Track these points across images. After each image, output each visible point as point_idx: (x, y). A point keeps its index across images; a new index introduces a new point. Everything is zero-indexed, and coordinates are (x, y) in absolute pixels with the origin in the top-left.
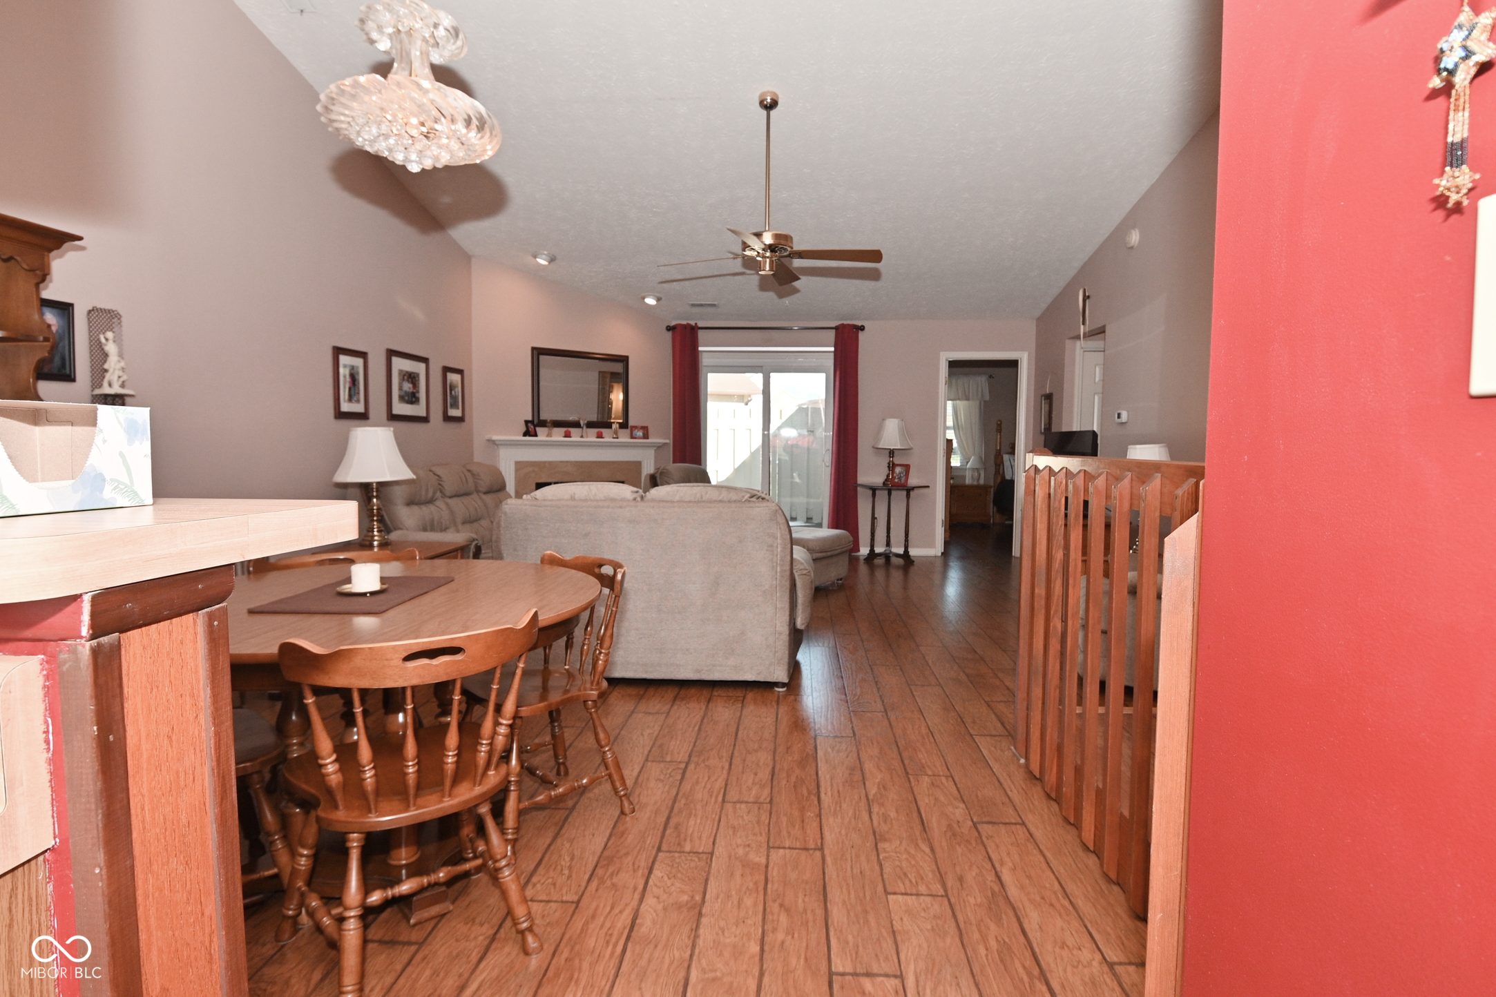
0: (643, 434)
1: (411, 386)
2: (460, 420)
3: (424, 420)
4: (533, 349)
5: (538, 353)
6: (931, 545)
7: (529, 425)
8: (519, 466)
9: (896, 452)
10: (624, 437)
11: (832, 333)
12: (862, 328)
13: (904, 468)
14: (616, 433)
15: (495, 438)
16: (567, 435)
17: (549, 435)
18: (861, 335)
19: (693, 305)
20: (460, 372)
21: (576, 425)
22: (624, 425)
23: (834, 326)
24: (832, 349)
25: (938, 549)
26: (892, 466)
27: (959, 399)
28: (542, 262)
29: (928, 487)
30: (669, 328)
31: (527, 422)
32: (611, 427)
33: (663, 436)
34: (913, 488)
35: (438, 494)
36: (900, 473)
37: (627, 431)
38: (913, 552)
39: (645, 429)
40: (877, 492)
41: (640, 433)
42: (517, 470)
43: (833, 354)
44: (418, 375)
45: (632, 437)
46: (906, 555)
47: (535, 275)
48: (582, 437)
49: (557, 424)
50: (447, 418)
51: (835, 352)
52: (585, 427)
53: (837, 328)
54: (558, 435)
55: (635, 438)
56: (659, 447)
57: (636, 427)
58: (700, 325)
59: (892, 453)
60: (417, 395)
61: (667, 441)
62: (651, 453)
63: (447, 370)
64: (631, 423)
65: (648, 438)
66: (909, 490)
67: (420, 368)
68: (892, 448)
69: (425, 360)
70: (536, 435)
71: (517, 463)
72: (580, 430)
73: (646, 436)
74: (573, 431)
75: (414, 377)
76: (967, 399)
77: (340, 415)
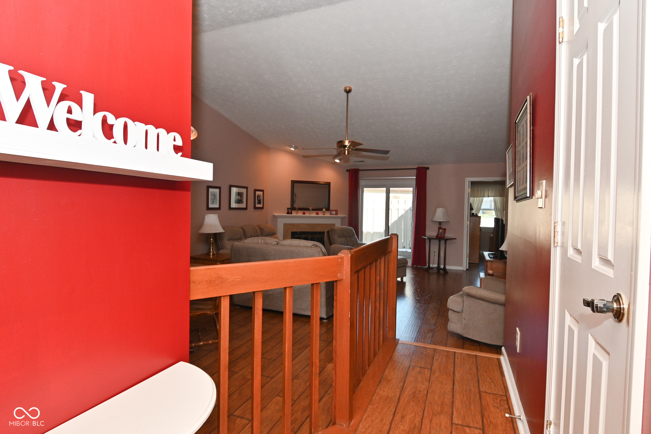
0: (335, 213)
1: (239, 197)
2: (262, 208)
3: (246, 209)
4: (292, 181)
5: (293, 182)
6: (461, 265)
7: (289, 210)
8: (285, 225)
9: (442, 223)
10: (327, 214)
11: (415, 171)
12: (428, 168)
13: (443, 230)
14: (324, 212)
15: (275, 214)
16: (304, 213)
17: (297, 213)
18: (428, 171)
19: (355, 161)
20: (263, 191)
21: (308, 209)
22: (328, 209)
23: (416, 168)
24: (415, 177)
25: (464, 267)
26: (440, 228)
28: (293, 149)
29: (456, 239)
30: (347, 171)
31: (288, 209)
32: (322, 210)
33: (344, 214)
34: (448, 239)
35: (243, 236)
36: (441, 232)
37: (329, 212)
38: (448, 267)
39: (336, 211)
40: (432, 241)
41: (334, 213)
42: (284, 227)
43: (415, 180)
44: (243, 193)
45: (331, 214)
46: (445, 268)
47: (291, 153)
48: (310, 214)
49: (300, 209)
50: (255, 208)
52: (311, 210)
53: (417, 169)
54: (300, 214)
55: (332, 215)
56: (342, 218)
57: (333, 210)
58: (360, 168)
59: (440, 223)
60: (242, 200)
61: (346, 216)
62: (339, 220)
63: (256, 190)
64: (331, 208)
65: (337, 215)
66: (446, 240)
67: (244, 191)
68: (440, 221)
69: (247, 188)
70: (291, 213)
71: (284, 224)
72: (309, 211)
73: (337, 214)
74: (306, 212)
75: (241, 194)
77: (208, 209)
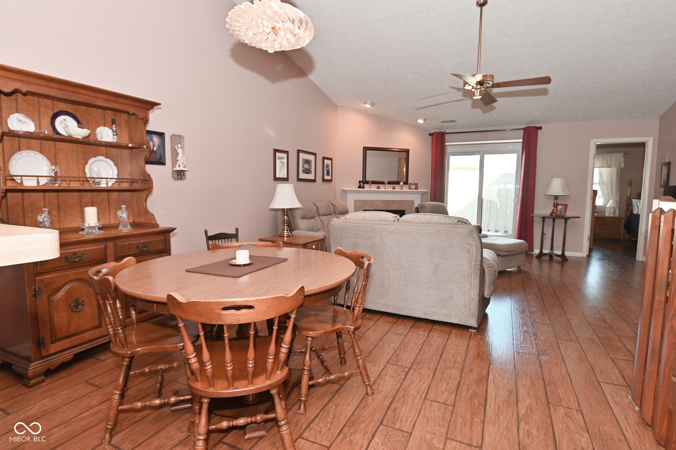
0: (415, 187)
1: (308, 166)
2: (330, 181)
3: (314, 181)
4: (364, 147)
5: (366, 149)
6: (581, 251)
7: (361, 183)
8: (356, 202)
9: (559, 197)
10: (406, 189)
11: (522, 132)
12: (540, 128)
13: (564, 206)
14: (402, 186)
15: (345, 189)
16: (378, 188)
17: (370, 188)
18: (540, 132)
19: (443, 122)
20: (331, 159)
21: (383, 183)
22: (406, 183)
23: (523, 128)
24: (521, 140)
25: (584, 253)
26: (556, 205)
27: (603, 167)
28: (368, 106)
29: (580, 217)
30: (430, 134)
31: (360, 182)
32: (399, 184)
33: (425, 188)
34: (569, 218)
35: (316, 214)
36: (561, 209)
37: (407, 186)
38: (567, 254)
39: (416, 185)
40: (546, 220)
41: (414, 187)
42: (355, 204)
43: (521, 143)
44: (311, 161)
45: (410, 189)
46: (563, 256)
47: (365, 113)
48: (385, 189)
49: (374, 183)
50: (324, 180)
51: (523, 142)
52: (387, 184)
53: (524, 129)
54: (374, 188)
55: (411, 189)
56: (423, 194)
57: (412, 184)
58: (446, 132)
59: (556, 197)
60: (311, 170)
61: (428, 191)
62: (419, 196)
63: (324, 158)
64: (409, 182)
65: (417, 189)
66: (566, 219)
67: (311, 158)
68: (556, 195)
69: (315, 154)
70: (364, 188)
71: (355, 201)
72: (384, 185)
73: (416, 188)
74: (381, 186)
75: (310, 162)
76: (609, 167)
77: (276, 179)
